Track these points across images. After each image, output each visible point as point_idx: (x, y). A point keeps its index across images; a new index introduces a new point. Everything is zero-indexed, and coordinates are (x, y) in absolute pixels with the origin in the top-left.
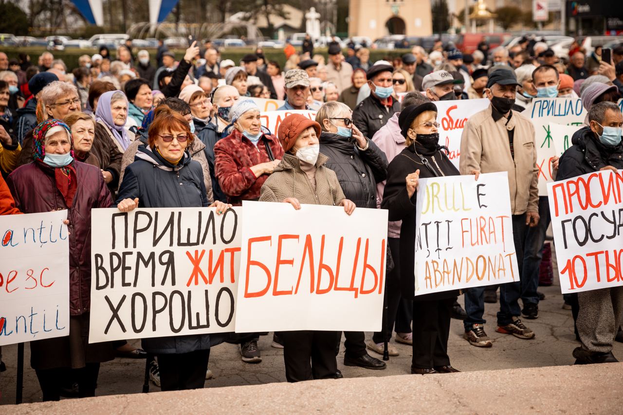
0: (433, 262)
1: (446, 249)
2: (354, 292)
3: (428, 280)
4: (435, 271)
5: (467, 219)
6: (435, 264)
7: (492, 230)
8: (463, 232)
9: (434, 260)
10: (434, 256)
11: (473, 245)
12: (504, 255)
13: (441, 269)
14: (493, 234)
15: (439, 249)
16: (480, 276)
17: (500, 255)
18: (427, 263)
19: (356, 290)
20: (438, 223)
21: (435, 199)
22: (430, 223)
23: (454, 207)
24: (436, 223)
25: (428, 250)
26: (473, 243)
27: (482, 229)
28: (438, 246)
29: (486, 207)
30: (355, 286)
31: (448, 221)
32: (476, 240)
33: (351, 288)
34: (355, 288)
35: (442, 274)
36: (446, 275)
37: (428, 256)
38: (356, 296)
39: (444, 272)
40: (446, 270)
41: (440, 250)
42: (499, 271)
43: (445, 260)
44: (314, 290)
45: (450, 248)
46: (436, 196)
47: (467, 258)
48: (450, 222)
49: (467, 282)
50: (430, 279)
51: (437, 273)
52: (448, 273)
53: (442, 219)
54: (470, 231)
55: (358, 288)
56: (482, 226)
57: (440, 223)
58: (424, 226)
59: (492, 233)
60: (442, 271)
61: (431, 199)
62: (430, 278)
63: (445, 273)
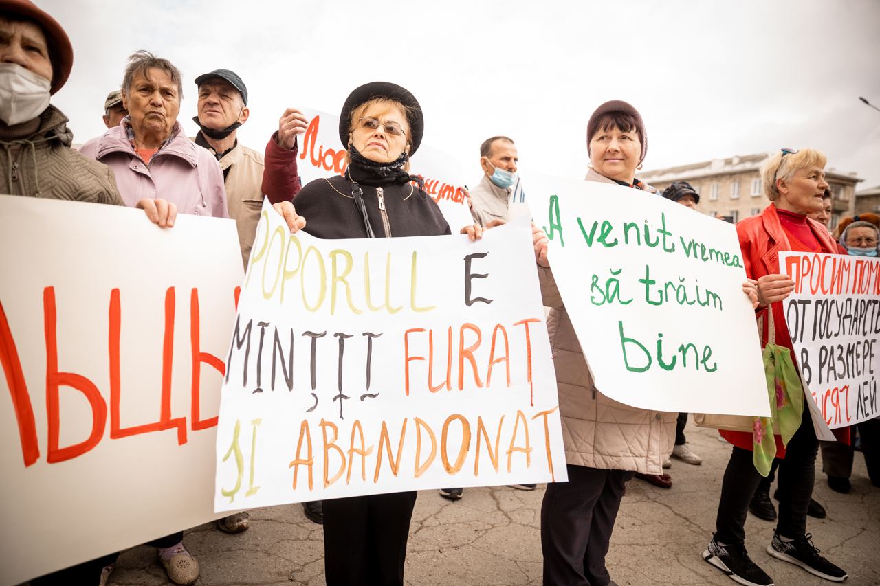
0: (324, 424)
1: (362, 398)
2: (175, 430)
3: (303, 469)
4: (327, 446)
5: (421, 330)
6: (329, 430)
7: (500, 352)
8: (408, 360)
9: (326, 420)
10: (329, 410)
11: (433, 390)
12: (530, 412)
13: (344, 442)
14: (503, 363)
15: (341, 396)
16: (452, 463)
17: (520, 413)
18: (305, 425)
19: (180, 423)
20: (342, 337)
21: (340, 285)
22: (324, 334)
23: (387, 304)
24: (339, 337)
25: (314, 395)
26: (434, 385)
27: (464, 353)
28: (340, 390)
29: (487, 301)
30: (175, 414)
31: (371, 336)
32: (445, 379)
33: (166, 422)
34: (177, 420)
35: (347, 457)
36: (357, 458)
37: (312, 409)
38: (182, 439)
39: (352, 450)
40: (358, 445)
41: (346, 397)
42: (509, 453)
43: (357, 423)
44: (37, 455)
45: (371, 395)
46: (343, 279)
47: (418, 421)
48: (376, 336)
49: (416, 476)
50: (310, 466)
51: (332, 451)
52: (363, 454)
53: (355, 328)
54: (427, 358)
55: (185, 419)
56: (466, 347)
57: (348, 337)
58: (310, 338)
59: (499, 361)
60: (346, 447)
61: (329, 283)
62: (310, 464)
63: (355, 454)
